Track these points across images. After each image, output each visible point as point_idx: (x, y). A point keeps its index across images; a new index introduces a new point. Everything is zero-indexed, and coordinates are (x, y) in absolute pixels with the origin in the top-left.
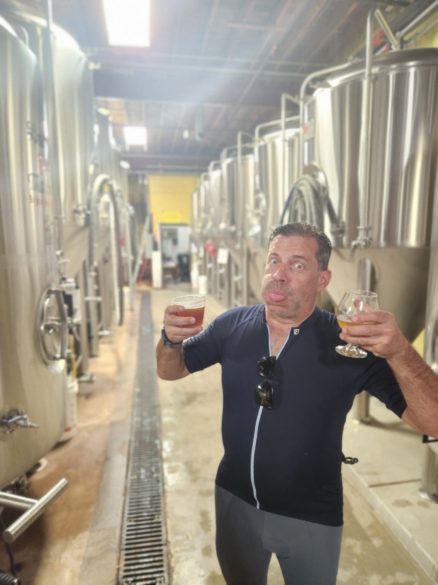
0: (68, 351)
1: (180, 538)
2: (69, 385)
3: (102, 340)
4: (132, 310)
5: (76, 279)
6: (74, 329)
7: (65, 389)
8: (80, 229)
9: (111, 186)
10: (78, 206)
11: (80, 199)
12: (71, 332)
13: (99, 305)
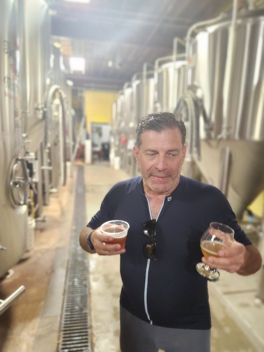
0: (29, 200)
1: (99, 324)
2: (29, 223)
3: (52, 195)
4: (72, 176)
5: (36, 154)
6: (34, 186)
7: (26, 225)
8: (40, 121)
9: (60, 94)
10: (38, 105)
11: (40, 100)
12: (31, 188)
13: (50, 172)
